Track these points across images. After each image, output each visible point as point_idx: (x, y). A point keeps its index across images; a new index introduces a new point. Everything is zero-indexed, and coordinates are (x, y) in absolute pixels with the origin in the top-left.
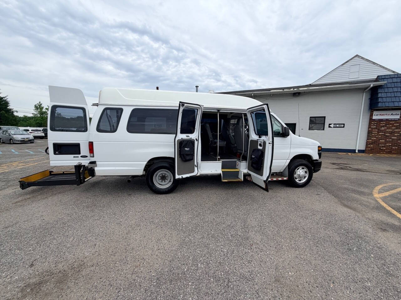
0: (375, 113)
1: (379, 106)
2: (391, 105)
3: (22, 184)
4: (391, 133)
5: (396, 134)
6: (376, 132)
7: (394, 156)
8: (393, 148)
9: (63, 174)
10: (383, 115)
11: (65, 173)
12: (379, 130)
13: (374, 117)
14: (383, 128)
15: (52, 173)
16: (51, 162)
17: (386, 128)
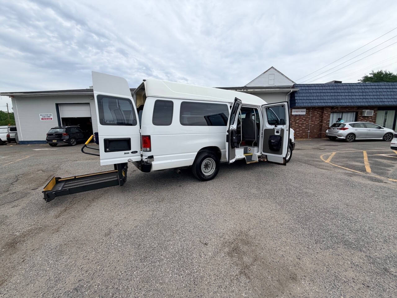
0: (293, 110)
1: (296, 105)
2: (302, 105)
3: (47, 195)
4: (302, 124)
5: (304, 125)
6: (294, 124)
7: (305, 139)
8: (303, 134)
9: (75, 179)
10: (297, 112)
11: (77, 177)
12: (295, 122)
13: (293, 113)
14: (298, 121)
15: (59, 180)
16: (101, 161)
17: (299, 121)
